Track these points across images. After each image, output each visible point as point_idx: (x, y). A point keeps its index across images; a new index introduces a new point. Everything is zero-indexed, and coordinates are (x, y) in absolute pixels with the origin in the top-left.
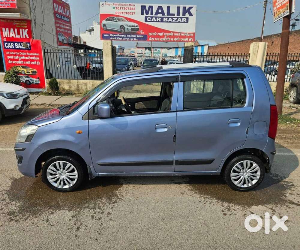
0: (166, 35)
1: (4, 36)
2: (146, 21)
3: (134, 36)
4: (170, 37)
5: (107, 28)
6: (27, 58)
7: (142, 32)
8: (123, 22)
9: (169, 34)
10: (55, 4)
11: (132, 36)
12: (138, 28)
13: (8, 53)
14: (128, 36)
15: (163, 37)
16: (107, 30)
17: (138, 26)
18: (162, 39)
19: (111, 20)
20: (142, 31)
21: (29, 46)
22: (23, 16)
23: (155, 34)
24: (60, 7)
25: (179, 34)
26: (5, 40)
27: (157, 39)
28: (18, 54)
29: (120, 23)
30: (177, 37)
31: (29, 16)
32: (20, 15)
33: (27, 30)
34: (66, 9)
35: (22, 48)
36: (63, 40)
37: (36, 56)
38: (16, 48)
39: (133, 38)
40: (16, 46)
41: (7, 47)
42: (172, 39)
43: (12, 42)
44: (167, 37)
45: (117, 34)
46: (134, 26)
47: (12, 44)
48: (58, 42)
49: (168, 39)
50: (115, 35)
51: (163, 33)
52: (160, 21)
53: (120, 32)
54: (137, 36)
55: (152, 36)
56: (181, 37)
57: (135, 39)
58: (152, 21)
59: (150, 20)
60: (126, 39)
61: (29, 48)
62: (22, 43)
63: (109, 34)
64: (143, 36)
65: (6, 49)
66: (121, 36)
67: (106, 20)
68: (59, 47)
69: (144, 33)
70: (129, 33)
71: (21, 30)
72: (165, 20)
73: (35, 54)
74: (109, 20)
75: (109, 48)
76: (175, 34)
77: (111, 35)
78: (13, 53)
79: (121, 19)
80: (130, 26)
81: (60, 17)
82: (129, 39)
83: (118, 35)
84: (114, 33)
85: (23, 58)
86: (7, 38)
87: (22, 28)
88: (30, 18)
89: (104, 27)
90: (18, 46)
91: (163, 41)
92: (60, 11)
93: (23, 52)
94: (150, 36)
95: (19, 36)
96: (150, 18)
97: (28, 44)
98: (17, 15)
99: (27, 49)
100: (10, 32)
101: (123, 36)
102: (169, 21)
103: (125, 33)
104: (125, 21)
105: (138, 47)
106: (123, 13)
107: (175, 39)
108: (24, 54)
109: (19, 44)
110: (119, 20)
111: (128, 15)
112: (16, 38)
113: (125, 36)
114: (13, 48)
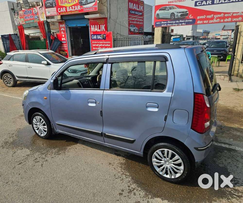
0: (216, 16)
1: (92, 31)
2: (196, 5)
3: (183, 21)
4: (219, 18)
5: (160, 17)
6: (103, 45)
7: (191, 17)
8: (174, 10)
9: (219, 16)
10: (130, 3)
11: (181, 21)
12: (188, 13)
13: (93, 42)
14: (177, 22)
15: (212, 19)
16: (159, 18)
17: (188, 11)
18: (211, 21)
19: (164, 10)
20: (191, 15)
21: (105, 36)
22: (102, 16)
23: (204, 17)
24: (135, 5)
25: (231, 14)
26: (92, 34)
27: (205, 22)
28: (98, 42)
29: (171, 11)
30: (228, 17)
31: (106, 15)
32: (100, 15)
33: (104, 25)
34: (140, 6)
35: (101, 38)
36: (134, 30)
37: (108, 44)
38: (98, 38)
39: (182, 23)
40: (98, 37)
41: (93, 38)
42: (222, 20)
43: (96, 35)
44: (217, 18)
45: (167, 21)
46: (184, 12)
47: (95, 36)
48: (130, 32)
49: (218, 20)
50: (166, 23)
51: (212, 15)
52: (210, 3)
53: (170, 19)
54: (186, 21)
55: (200, 20)
56: (233, 17)
57: (183, 24)
58: (202, 4)
59: (200, 4)
60: (175, 25)
61: (105, 38)
62: (101, 35)
63: (161, 22)
64: (191, 21)
65: (93, 40)
66: (171, 22)
67: (159, 10)
68: (130, 35)
69: (192, 17)
70: (178, 19)
71: (101, 25)
72: (217, 2)
73: (108, 42)
74: (162, 10)
75: (159, 34)
76: (226, 15)
77: (162, 23)
78: (96, 42)
79: (173, 7)
80: (180, 13)
81: (133, 12)
82: (178, 25)
83: (169, 22)
84: (165, 20)
85: (101, 45)
86: (93, 32)
87: (102, 24)
88: (106, 17)
89: (157, 16)
90: (99, 37)
91: (212, 23)
92: (134, 8)
93: (101, 41)
94: (198, 20)
95: (100, 30)
96: (200, 2)
97: (104, 36)
98: (97, 16)
99: (104, 39)
100: (95, 28)
101: (173, 22)
102: (220, 2)
103: (175, 20)
104: (175, 8)
105: (224, 30)
106: (175, 2)
107: (226, 20)
108: (102, 42)
109: (100, 36)
110: (170, 8)
111: (179, 3)
112: (98, 31)
113: (174, 22)
114: (96, 39)
